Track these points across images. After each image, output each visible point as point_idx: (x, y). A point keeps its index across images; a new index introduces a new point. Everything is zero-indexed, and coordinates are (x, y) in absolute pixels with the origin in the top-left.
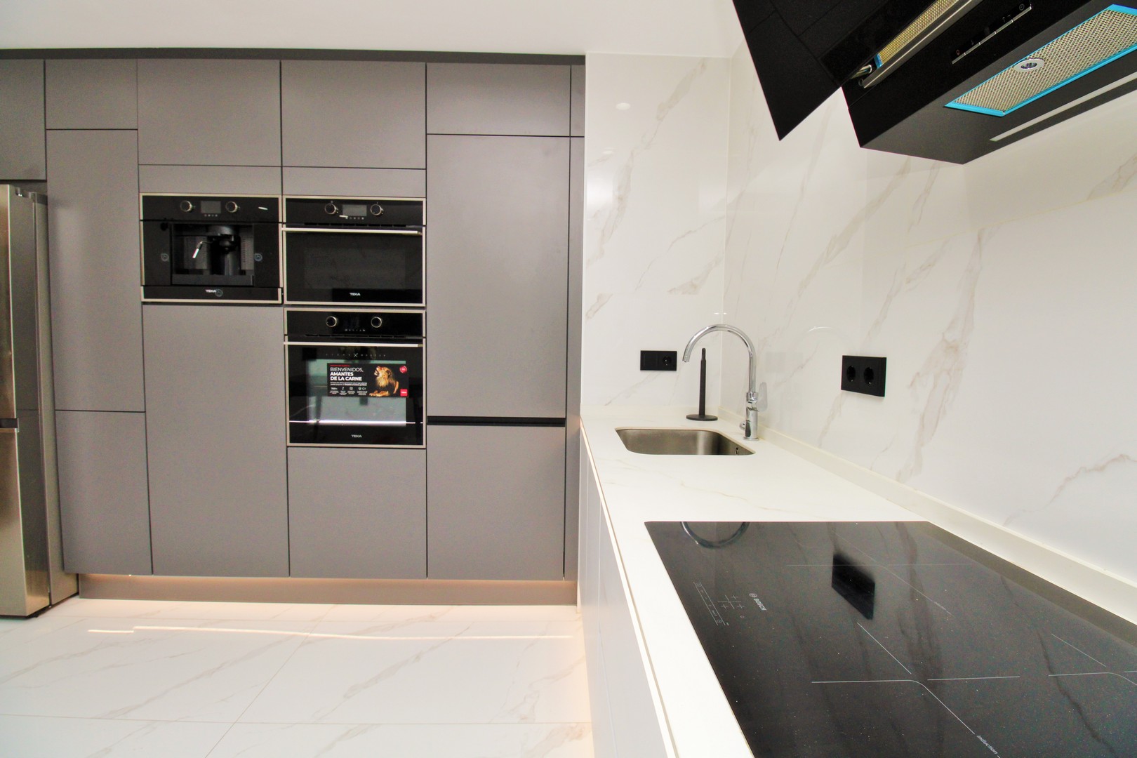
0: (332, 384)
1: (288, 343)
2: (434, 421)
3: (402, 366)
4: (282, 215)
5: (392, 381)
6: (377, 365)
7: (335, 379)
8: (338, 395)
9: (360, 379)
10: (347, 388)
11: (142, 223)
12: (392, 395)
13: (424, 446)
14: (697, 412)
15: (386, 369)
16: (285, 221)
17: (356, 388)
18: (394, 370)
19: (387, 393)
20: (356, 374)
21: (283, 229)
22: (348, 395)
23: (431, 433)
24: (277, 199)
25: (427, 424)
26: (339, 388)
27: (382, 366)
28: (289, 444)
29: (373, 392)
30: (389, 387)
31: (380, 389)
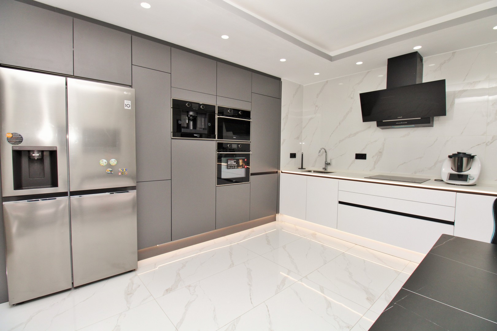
0: (229, 165)
1: (217, 153)
2: (252, 174)
3: (245, 159)
4: (217, 112)
5: (243, 164)
6: (239, 159)
7: (229, 164)
8: (230, 169)
9: (235, 163)
10: (232, 166)
11: (172, 109)
12: (243, 168)
13: (250, 182)
14: (301, 168)
15: (242, 160)
16: (217, 113)
17: (234, 166)
18: (243, 160)
19: (242, 167)
20: (235, 162)
21: (217, 117)
22: (232, 168)
23: (251, 178)
24: (215, 106)
25: (251, 175)
26: (230, 166)
27: (241, 159)
28: (217, 186)
29: (238, 167)
30: (242, 165)
31: (240, 166)
